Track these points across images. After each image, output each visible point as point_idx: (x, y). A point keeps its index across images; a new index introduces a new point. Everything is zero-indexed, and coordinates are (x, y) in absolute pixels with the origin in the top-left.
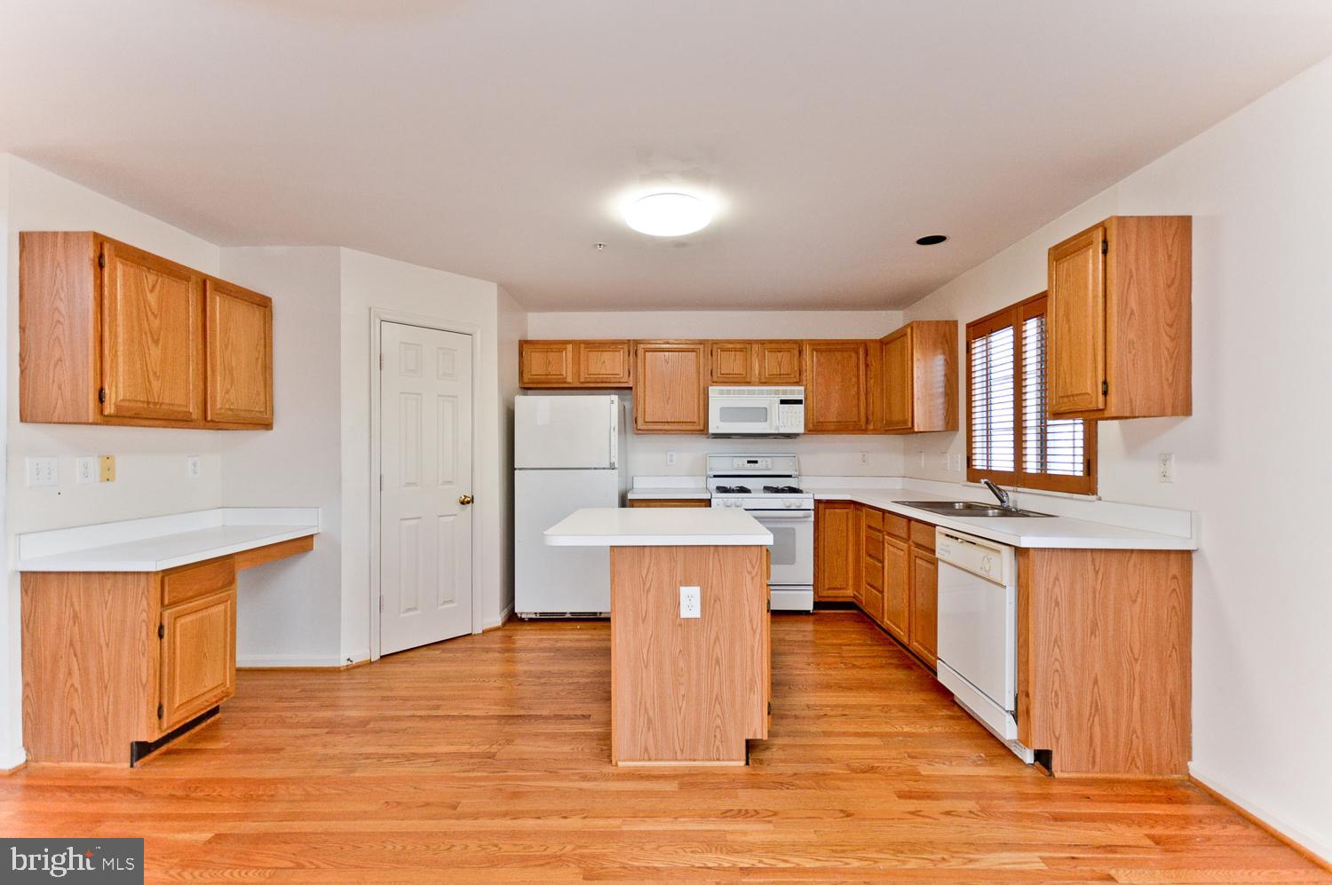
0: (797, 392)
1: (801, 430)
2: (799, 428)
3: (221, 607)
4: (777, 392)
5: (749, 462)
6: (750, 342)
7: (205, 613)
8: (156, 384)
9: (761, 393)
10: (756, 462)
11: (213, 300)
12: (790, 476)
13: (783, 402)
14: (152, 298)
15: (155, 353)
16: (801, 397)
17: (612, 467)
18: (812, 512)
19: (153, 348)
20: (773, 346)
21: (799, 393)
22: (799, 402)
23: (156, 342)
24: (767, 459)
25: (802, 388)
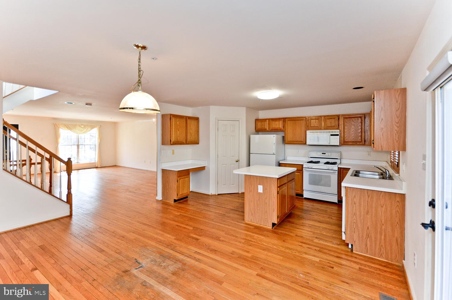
0: (337, 132)
1: (338, 144)
2: (338, 143)
3: (187, 178)
4: (329, 132)
5: (322, 153)
6: (321, 117)
7: (184, 179)
8: (178, 138)
9: (324, 132)
10: (325, 154)
11: (188, 121)
12: (337, 159)
13: (331, 135)
14: (178, 123)
15: (178, 132)
16: (338, 133)
17: (274, 154)
18: (337, 171)
19: (178, 131)
20: (328, 117)
21: (338, 132)
22: (338, 135)
23: (178, 130)
24: (329, 153)
25: (339, 131)
